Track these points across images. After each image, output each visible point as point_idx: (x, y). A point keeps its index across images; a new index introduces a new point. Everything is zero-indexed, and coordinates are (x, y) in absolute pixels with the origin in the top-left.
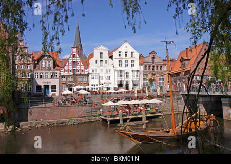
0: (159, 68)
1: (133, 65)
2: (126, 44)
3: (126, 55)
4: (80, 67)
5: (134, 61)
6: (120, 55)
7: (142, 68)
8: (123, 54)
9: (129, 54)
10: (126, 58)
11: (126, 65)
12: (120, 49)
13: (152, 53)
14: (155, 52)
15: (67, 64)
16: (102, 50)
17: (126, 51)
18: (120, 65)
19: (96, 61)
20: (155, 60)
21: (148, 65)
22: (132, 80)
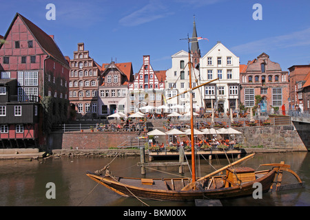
0: (273, 80)
1: (230, 76)
2: (220, 46)
3: (219, 62)
4: (154, 81)
5: (231, 70)
6: (209, 63)
7: (245, 80)
8: (215, 61)
9: (224, 61)
10: (219, 66)
11: (220, 77)
12: (209, 54)
13: (261, 56)
14: (266, 55)
15: (137, 78)
16: (183, 56)
17: (219, 56)
18: (209, 76)
19: (175, 72)
20: (266, 66)
21: (254, 76)
22: (227, 98)
